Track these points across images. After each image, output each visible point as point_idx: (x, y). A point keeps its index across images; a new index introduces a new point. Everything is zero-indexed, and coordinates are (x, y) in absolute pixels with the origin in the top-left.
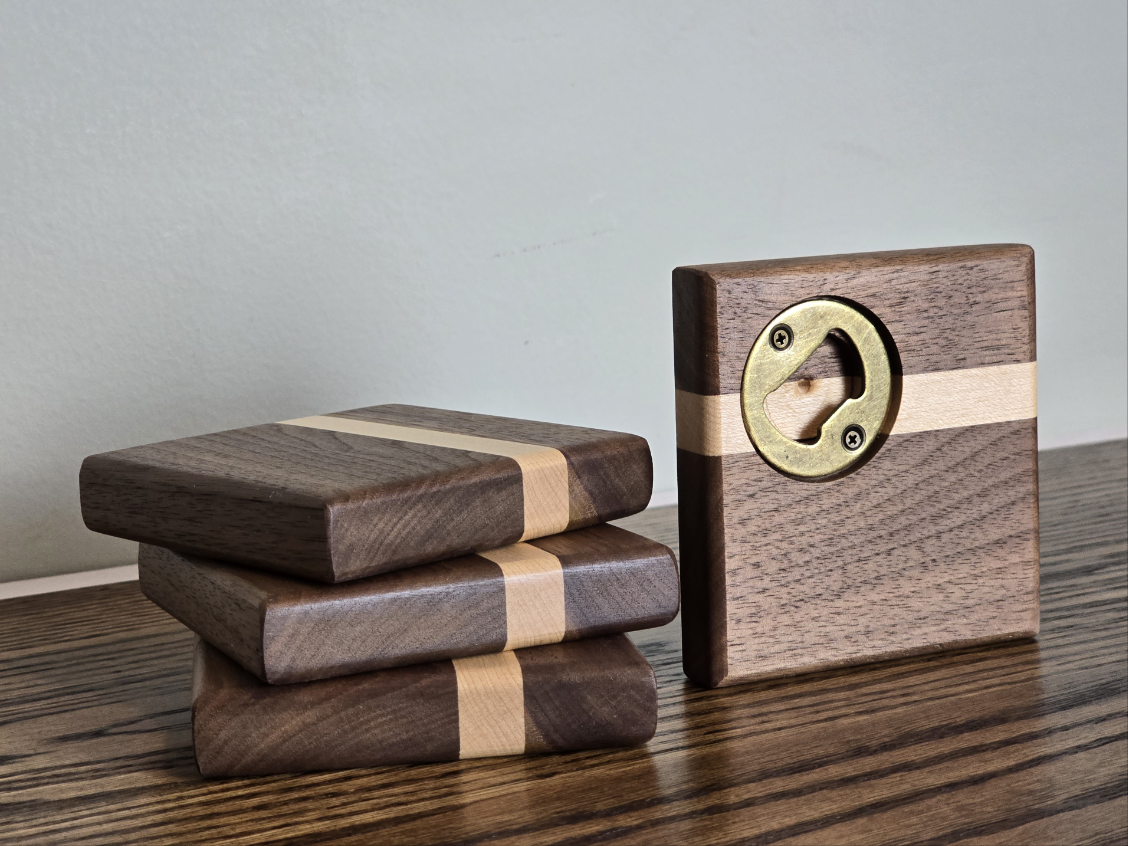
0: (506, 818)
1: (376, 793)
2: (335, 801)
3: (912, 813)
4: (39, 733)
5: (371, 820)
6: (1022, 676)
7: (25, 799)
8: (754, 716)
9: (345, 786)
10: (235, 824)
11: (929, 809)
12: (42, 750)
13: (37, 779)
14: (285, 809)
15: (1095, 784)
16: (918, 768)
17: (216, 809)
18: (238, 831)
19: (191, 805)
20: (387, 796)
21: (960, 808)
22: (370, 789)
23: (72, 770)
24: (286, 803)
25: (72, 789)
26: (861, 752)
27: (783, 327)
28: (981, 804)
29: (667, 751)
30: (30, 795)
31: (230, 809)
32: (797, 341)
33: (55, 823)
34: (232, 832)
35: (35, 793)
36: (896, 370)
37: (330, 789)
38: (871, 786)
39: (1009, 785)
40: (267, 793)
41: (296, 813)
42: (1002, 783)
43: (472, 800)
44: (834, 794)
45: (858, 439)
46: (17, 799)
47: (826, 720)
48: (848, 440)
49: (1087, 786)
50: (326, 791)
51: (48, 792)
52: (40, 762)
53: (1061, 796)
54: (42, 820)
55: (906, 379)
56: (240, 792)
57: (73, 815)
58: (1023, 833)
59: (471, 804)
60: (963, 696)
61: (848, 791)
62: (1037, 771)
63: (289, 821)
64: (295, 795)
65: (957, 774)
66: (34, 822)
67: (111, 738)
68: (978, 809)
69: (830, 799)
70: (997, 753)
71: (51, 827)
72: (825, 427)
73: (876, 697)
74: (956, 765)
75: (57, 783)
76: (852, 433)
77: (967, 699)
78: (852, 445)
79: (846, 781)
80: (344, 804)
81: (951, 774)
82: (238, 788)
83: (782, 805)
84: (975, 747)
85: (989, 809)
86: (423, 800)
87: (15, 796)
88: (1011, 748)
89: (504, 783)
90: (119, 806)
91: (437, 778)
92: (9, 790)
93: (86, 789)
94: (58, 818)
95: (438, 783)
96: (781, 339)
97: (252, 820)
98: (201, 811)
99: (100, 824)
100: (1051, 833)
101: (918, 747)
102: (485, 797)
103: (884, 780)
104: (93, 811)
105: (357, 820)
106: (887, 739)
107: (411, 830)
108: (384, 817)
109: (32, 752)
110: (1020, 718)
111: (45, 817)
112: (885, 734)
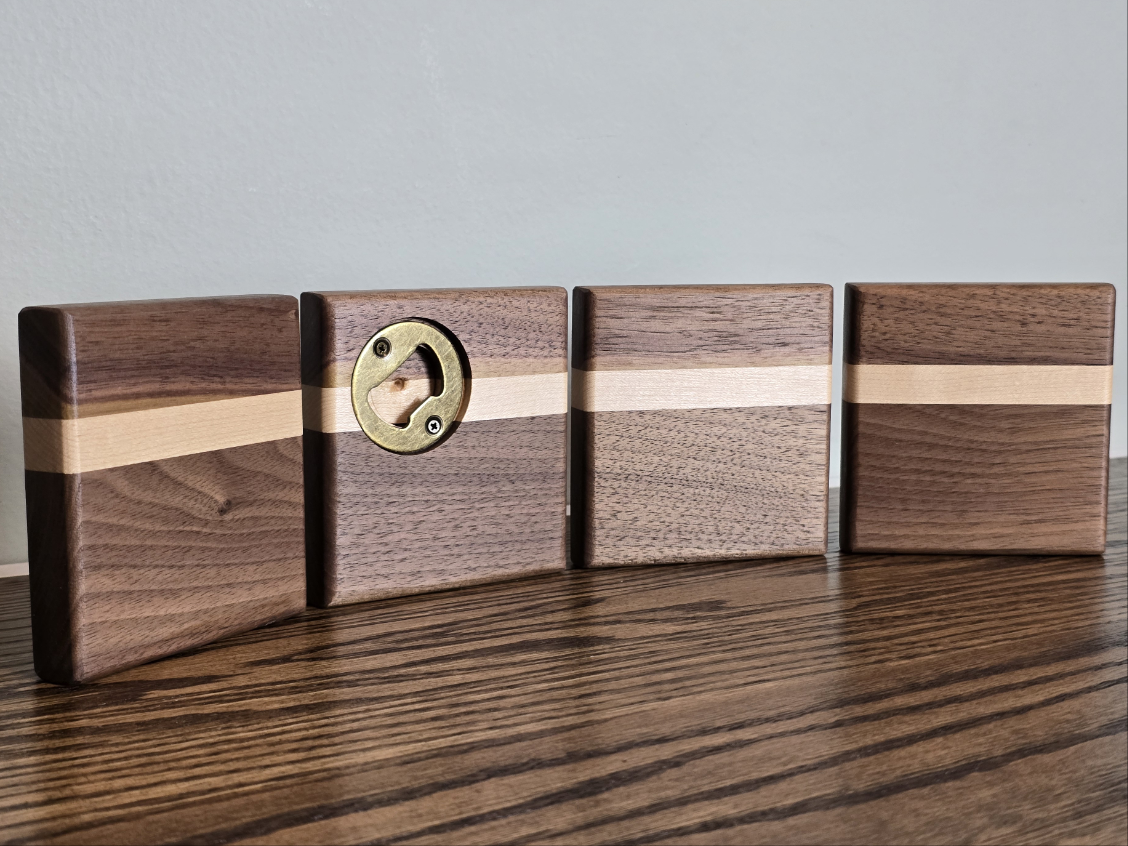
0: (645, 730)
1: (530, 709)
2: (497, 714)
3: (977, 735)
4: (234, 658)
5: (534, 730)
6: (1020, 634)
7: (238, 709)
8: (815, 658)
9: (502, 703)
10: (421, 731)
11: (990, 732)
12: (240, 672)
13: (242, 694)
14: (458, 720)
15: (1116, 716)
16: (967, 701)
17: (402, 719)
18: (425, 736)
19: (379, 715)
20: (539, 711)
21: (1016, 732)
22: (523, 706)
23: (270, 687)
24: (457, 715)
25: (275, 702)
26: (914, 688)
27: (382, 340)
28: (1031, 728)
29: (756, 682)
30: (240, 706)
31: (412, 719)
32: (393, 350)
33: (268, 728)
34: (420, 738)
35: (244, 704)
36: (467, 374)
37: (491, 705)
38: (935, 713)
39: (1048, 715)
40: (439, 707)
41: (468, 724)
42: (1043, 713)
43: (611, 716)
44: (907, 718)
45: (438, 425)
46: (230, 709)
47: (875, 663)
48: (430, 428)
49: (1111, 717)
50: (488, 707)
51: (254, 704)
52: (242, 681)
53: (1094, 726)
54: (256, 726)
55: (474, 382)
56: (417, 706)
57: (280, 723)
58: (1076, 752)
59: (611, 719)
60: (978, 648)
61: (918, 717)
62: (1066, 705)
63: (465, 729)
64: (463, 709)
65: (1000, 706)
66: (250, 728)
67: (295, 664)
68: (1030, 733)
69: (905, 722)
70: (1026, 690)
71: (266, 731)
72: (412, 417)
73: (909, 647)
74: (996, 699)
75: (260, 697)
76: (433, 422)
77: (982, 650)
78: (435, 431)
79: (913, 709)
80: (505, 718)
81: (996, 706)
82: (413, 703)
83: (868, 726)
84: (1006, 686)
85: (1040, 733)
86: (571, 715)
87: (228, 707)
88: (1037, 687)
89: (632, 704)
90: (318, 715)
91: (575, 698)
92: (221, 702)
93: (286, 702)
94: (270, 724)
95: (577, 702)
96: (382, 349)
97: (434, 728)
98: (389, 721)
99: (306, 729)
100: (1099, 752)
101: (960, 684)
102: (618, 714)
103: (943, 709)
104: (298, 719)
105: (522, 729)
106: (931, 678)
107: (570, 739)
108: (544, 727)
109: (231, 673)
110: (1031, 665)
111: (258, 723)
112: (928, 675)
